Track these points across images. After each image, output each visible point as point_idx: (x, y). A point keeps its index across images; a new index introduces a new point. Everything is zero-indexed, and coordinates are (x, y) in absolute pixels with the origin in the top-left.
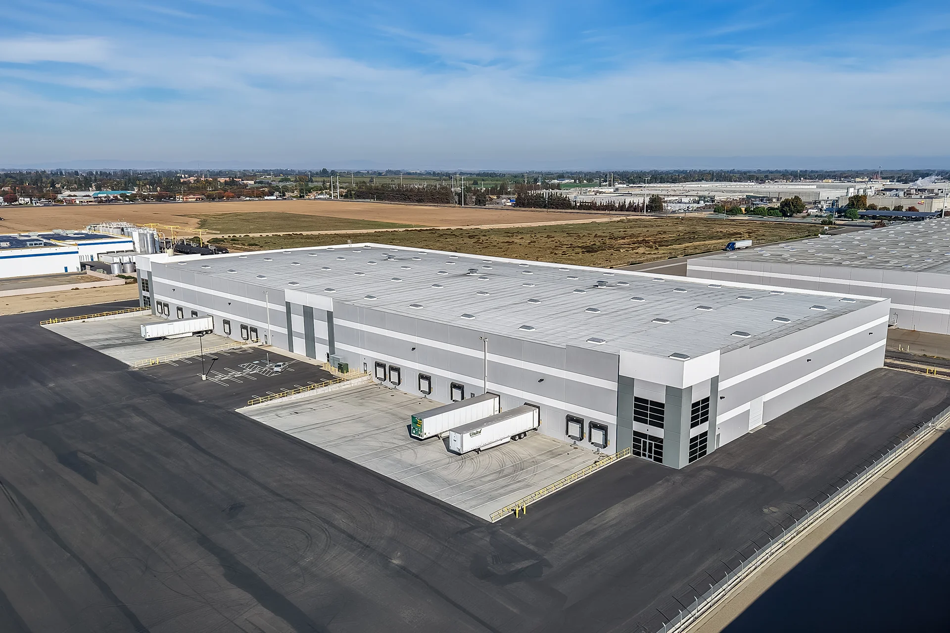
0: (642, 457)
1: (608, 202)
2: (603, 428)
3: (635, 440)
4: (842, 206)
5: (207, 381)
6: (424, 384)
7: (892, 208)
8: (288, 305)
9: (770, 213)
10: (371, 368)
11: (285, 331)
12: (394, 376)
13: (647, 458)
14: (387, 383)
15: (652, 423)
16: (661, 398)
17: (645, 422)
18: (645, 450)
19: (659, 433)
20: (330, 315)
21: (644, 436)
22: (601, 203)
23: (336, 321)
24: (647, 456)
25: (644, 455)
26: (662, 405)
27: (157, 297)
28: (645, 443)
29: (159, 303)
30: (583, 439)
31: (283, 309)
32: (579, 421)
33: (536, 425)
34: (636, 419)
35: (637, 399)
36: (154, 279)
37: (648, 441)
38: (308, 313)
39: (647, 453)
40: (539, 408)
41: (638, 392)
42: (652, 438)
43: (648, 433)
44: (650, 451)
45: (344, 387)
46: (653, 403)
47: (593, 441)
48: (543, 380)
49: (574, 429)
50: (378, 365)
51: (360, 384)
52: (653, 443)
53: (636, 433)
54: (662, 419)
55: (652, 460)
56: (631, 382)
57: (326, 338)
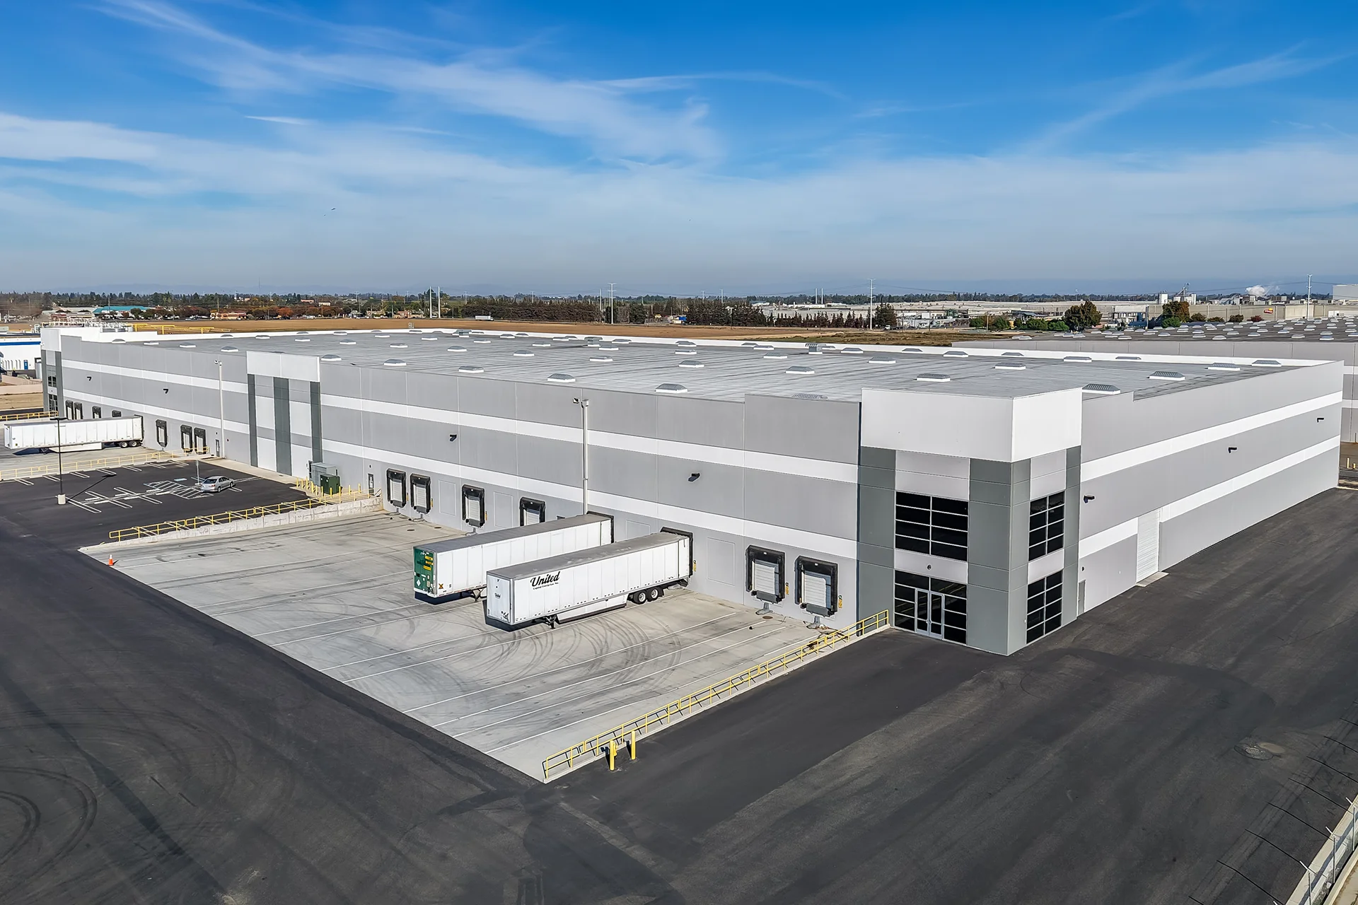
0: (917, 631)
1: (817, 315)
2: (827, 570)
3: (899, 592)
4: (1153, 318)
5: (67, 506)
6: (473, 506)
8: (251, 379)
9: (1052, 326)
10: (380, 483)
11: (245, 429)
12: (420, 494)
13: (928, 633)
14: (408, 511)
15: (938, 551)
16: (959, 489)
17: (923, 548)
18: (922, 611)
19: (956, 571)
20: (315, 389)
21: (921, 581)
22: (808, 316)
23: (326, 400)
24: (929, 627)
25: (922, 626)
26: (962, 506)
27: (69, 394)
28: (923, 598)
29: (69, 404)
30: (783, 597)
31: (243, 388)
32: (774, 558)
33: (684, 573)
34: (901, 544)
35: (902, 497)
36: (66, 363)
37: (930, 593)
38: (281, 389)
39: (929, 621)
40: (690, 536)
41: (904, 483)
42: (939, 584)
43: (931, 574)
44: (936, 615)
46: (939, 503)
47: (804, 600)
48: (699, 475)
49: (765, 576)
50: (393, 475)
51: (357, 512)
52: (943, 595)
53: (901, 576)
54: (963, 539)
55: (941, 637)
56: (887, 457)
57: (308, 433)
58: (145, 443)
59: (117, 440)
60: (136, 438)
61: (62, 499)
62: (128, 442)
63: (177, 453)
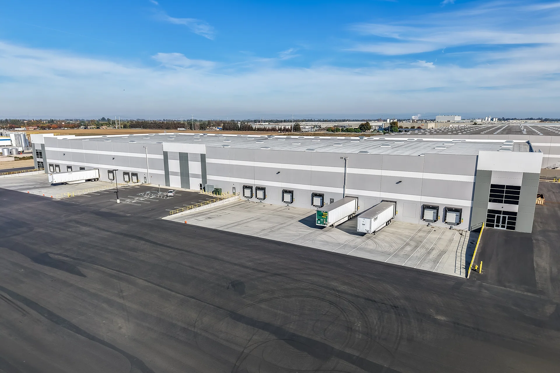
0: (495, 228)
1: (272, 127)
2: (458, 211)
3: (489, 216)
4: (386, 128)
5: (121, 204)
6: (287, 197)
7: (410, 128)
8: (165, 154)
9: (355, 130)
10: (239, 190)
11: (163, 172)
12: (260, 194)
13: (500, 228)
14: (254, 199)
15: (506, 202)
16: (518, 182)
17: (501, 202)
18: (498, 221)
19: (513, 208)
20: (203, 158)
21: (498, 212)
22: (269, 128)
23: (208, 160)
24: (500, 226)
25: (497, 226)
26: (518, 188)
27: (49, 161)
28: (499, 218)
29: (50, 165)
30: (437, 220)
31: (162, 157)
32: (434, 208)
33: (394, 215)
34: (491, 201)
35: (493, 186)
36: (46, 148)
37: (502, 216)
38: (184, 158)
39: (500, 224)
40: (396, 202)
41: (494, 181)
42: (505, 213)
43: (502, 210)
44: (504, 222)
45: (225, 203)
46: (509, 187)
47: (447, 221)
48: (401, 182)
49: (430, 214)
50: (245, 187)
51: (234, 201)
52: (507, 216)
53: (490, 211)
54: (517, 198)
55: (505, 229)
56: (488, 174)
57: (200, 172)
58: (100, 179)
59: (90, 179)
60: (97, 178)
61: (118, 201)
62: (94, 179)
63: (121, 183)
